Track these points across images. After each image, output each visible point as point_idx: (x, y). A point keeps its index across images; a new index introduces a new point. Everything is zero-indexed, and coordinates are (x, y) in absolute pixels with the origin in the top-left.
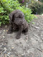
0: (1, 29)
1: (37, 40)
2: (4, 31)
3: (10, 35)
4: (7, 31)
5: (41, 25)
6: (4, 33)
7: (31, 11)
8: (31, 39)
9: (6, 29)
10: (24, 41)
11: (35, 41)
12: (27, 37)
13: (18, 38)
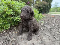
0: (10, 32)
1: (50, 39)
2: (14, 32)
3: (20, 36)
4: (17, 32)
5: (50, 23)
6: (13, 35)
7: (38, 11)
8: (44, 38)
9: (15, 31)
10: (36, 41)
11: (48, 40)
12: (39, 37)
13: (29, 39)
